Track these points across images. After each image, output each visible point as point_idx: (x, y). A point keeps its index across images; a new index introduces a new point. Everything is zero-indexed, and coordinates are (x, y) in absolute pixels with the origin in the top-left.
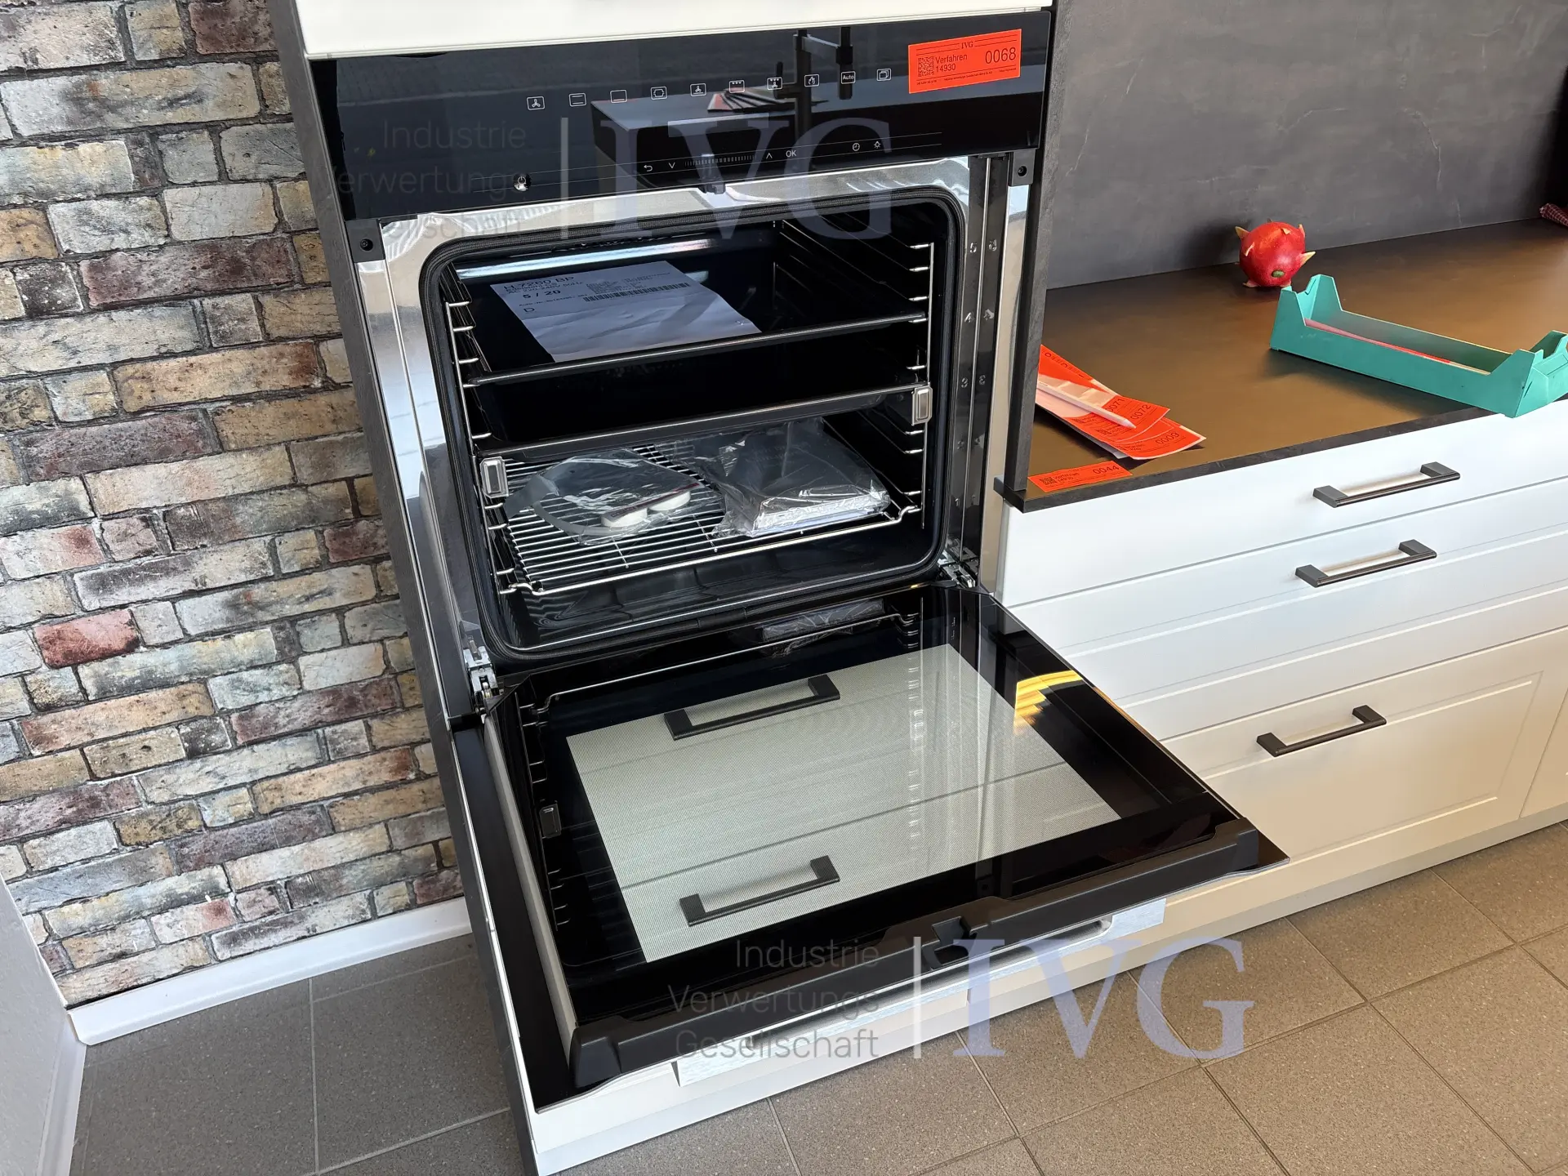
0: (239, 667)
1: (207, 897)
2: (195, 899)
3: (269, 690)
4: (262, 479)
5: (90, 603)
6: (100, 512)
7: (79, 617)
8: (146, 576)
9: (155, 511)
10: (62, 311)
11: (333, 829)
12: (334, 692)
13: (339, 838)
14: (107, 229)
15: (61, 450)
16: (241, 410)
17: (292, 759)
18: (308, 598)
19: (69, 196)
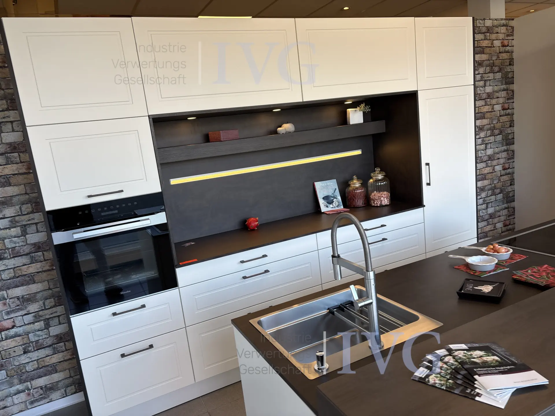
0: (36, 331)
1: (26, 391)
2: (23, 391)
3: (42, 336)
4: (42, 288)
5: (5, 317)
6: (9, 298)
7: (3, 321)
8: (17, 311)
10: (5, 259)
11: (56, 371)
12: (57, 336)
13: (58, 374)
14: (15, 243)
15: (3, 285)
16: (39, 275)
17: (47, 353)
18: (51, 314)
19: (8, 238)
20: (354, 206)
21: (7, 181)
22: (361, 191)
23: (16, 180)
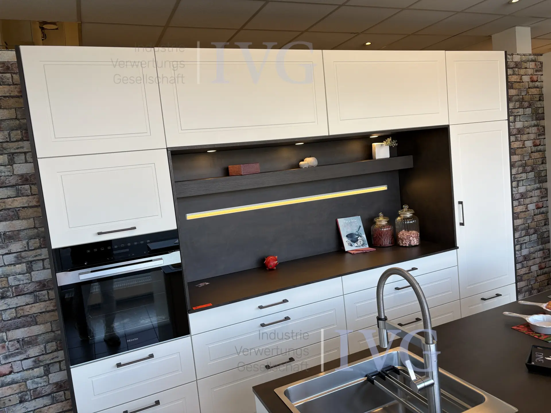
0: (35, 377)
3: (41, 383)
4: (45, 330)
5: (3, 362)
6: (8, 340)
8: (16, 355)
9: (20, 339)
10: (7, 297)
12: (57, 383)
14: (19, 281)
15: (2, 326)
16: (41, 315)
17: (45, 403)
18: (52, 359)
19: (13, 275)
20: (380, 245)
21: (16, 214)
22: (388, 229)
23: (25, 213)
